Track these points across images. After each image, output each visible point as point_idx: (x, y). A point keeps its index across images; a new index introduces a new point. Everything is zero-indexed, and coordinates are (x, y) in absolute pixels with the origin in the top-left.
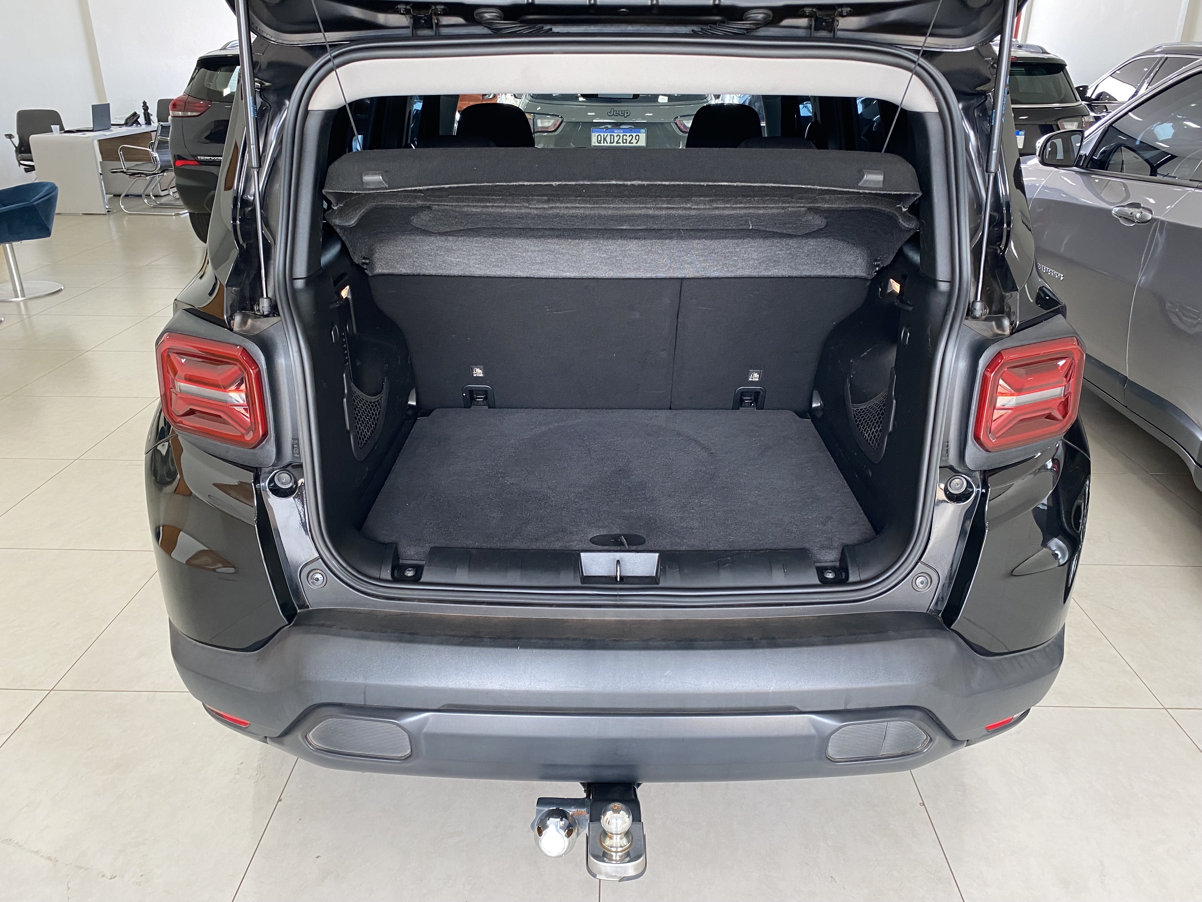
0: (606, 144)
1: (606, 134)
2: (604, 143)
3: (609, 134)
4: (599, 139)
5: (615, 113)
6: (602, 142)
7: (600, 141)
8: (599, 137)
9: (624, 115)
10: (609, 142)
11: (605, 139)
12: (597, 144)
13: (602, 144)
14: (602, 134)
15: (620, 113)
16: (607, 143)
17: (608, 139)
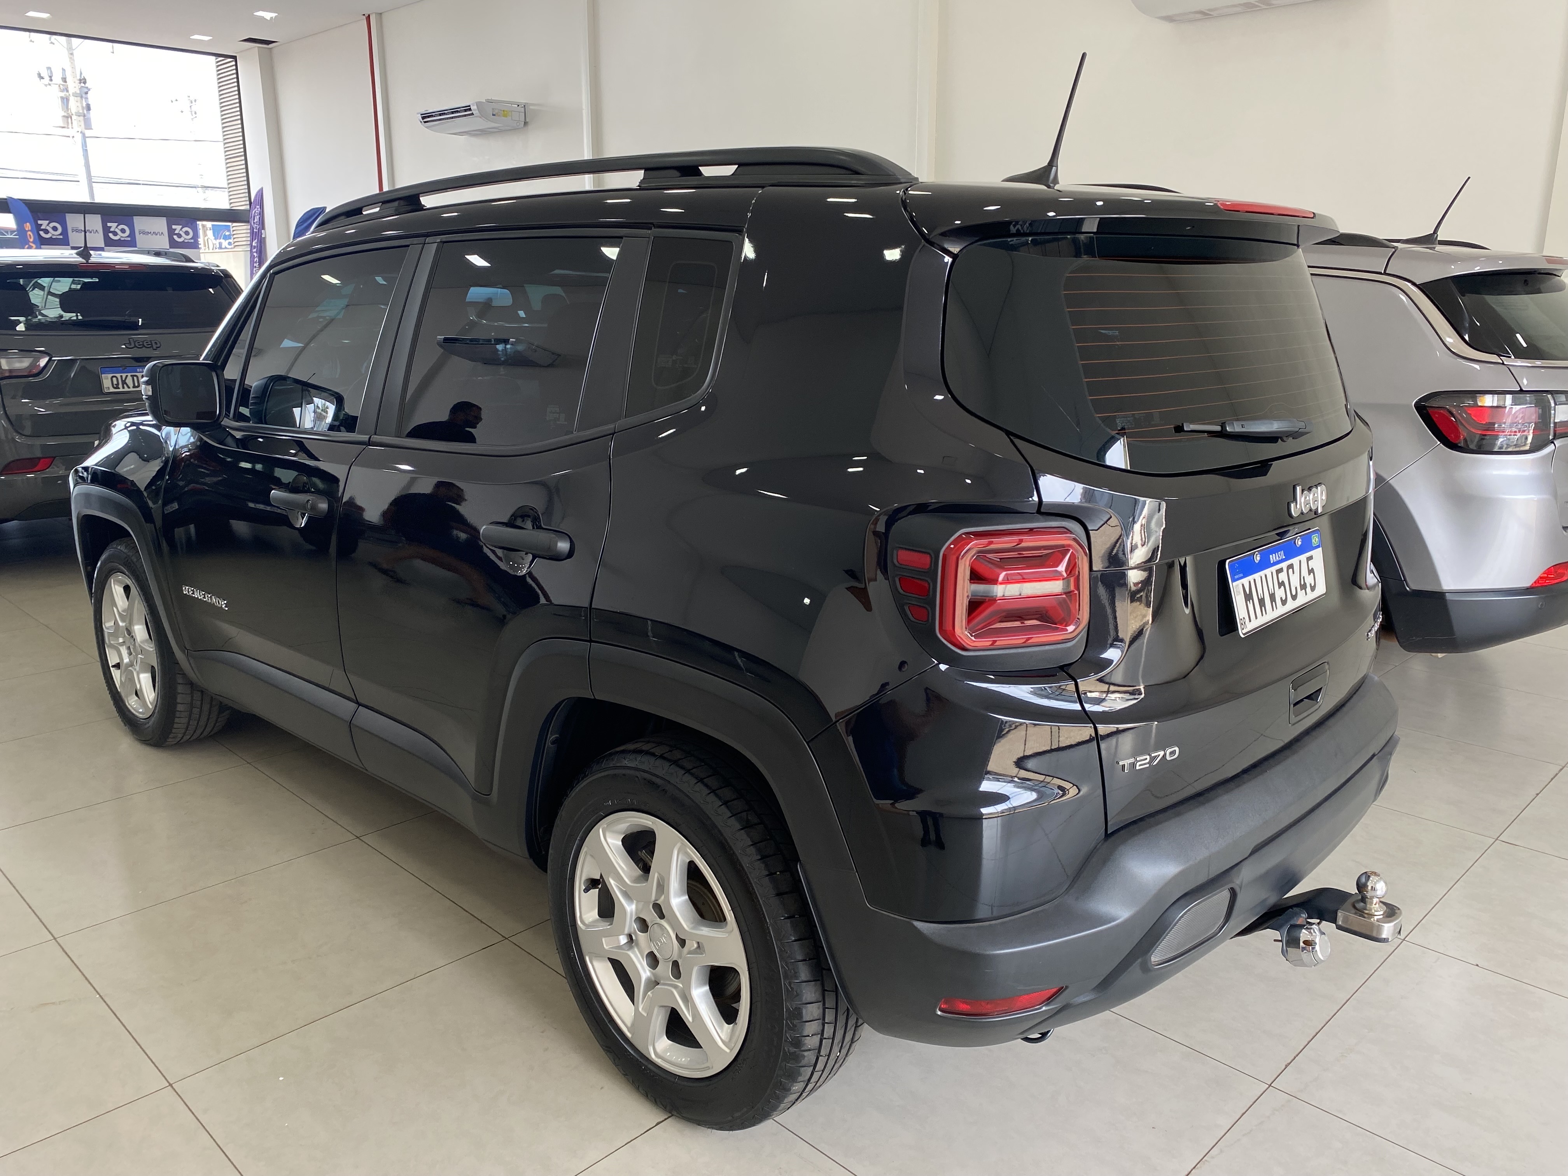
0: (126, 389)
1: (124, 375)
2: (123, 388)
3: (129, 375)
4: (115, 382)
5: (137, 345)
6: (120, 386)
7: (118, 384)
8: (114, 379)
9: (152, 347)
10: (131, 385)
11: (124, 382)
12: (112, 390)
13: (121, 390)
14: (118, 375)
15: (145, 344)
16: (129, 388)
17: (129, 381)
